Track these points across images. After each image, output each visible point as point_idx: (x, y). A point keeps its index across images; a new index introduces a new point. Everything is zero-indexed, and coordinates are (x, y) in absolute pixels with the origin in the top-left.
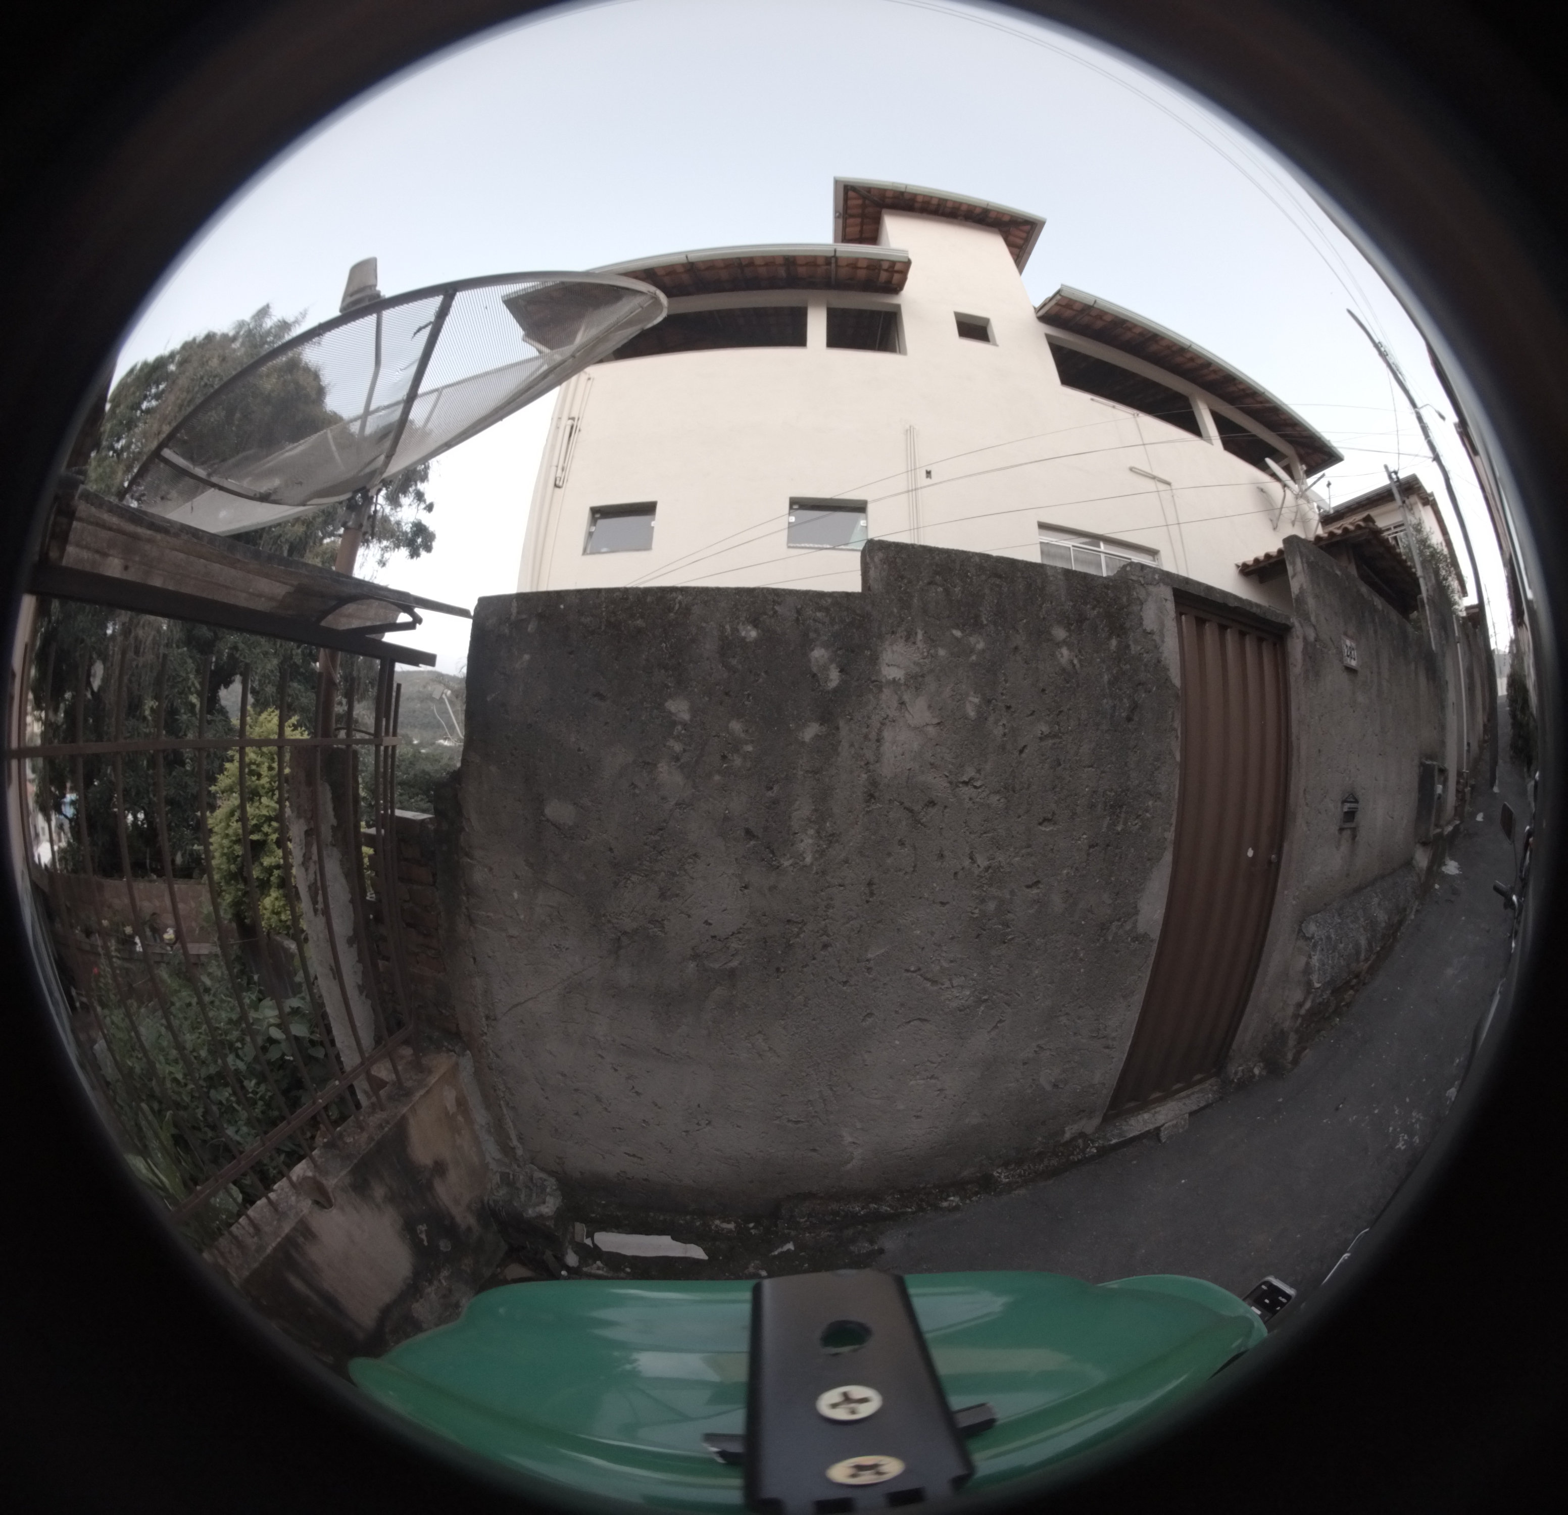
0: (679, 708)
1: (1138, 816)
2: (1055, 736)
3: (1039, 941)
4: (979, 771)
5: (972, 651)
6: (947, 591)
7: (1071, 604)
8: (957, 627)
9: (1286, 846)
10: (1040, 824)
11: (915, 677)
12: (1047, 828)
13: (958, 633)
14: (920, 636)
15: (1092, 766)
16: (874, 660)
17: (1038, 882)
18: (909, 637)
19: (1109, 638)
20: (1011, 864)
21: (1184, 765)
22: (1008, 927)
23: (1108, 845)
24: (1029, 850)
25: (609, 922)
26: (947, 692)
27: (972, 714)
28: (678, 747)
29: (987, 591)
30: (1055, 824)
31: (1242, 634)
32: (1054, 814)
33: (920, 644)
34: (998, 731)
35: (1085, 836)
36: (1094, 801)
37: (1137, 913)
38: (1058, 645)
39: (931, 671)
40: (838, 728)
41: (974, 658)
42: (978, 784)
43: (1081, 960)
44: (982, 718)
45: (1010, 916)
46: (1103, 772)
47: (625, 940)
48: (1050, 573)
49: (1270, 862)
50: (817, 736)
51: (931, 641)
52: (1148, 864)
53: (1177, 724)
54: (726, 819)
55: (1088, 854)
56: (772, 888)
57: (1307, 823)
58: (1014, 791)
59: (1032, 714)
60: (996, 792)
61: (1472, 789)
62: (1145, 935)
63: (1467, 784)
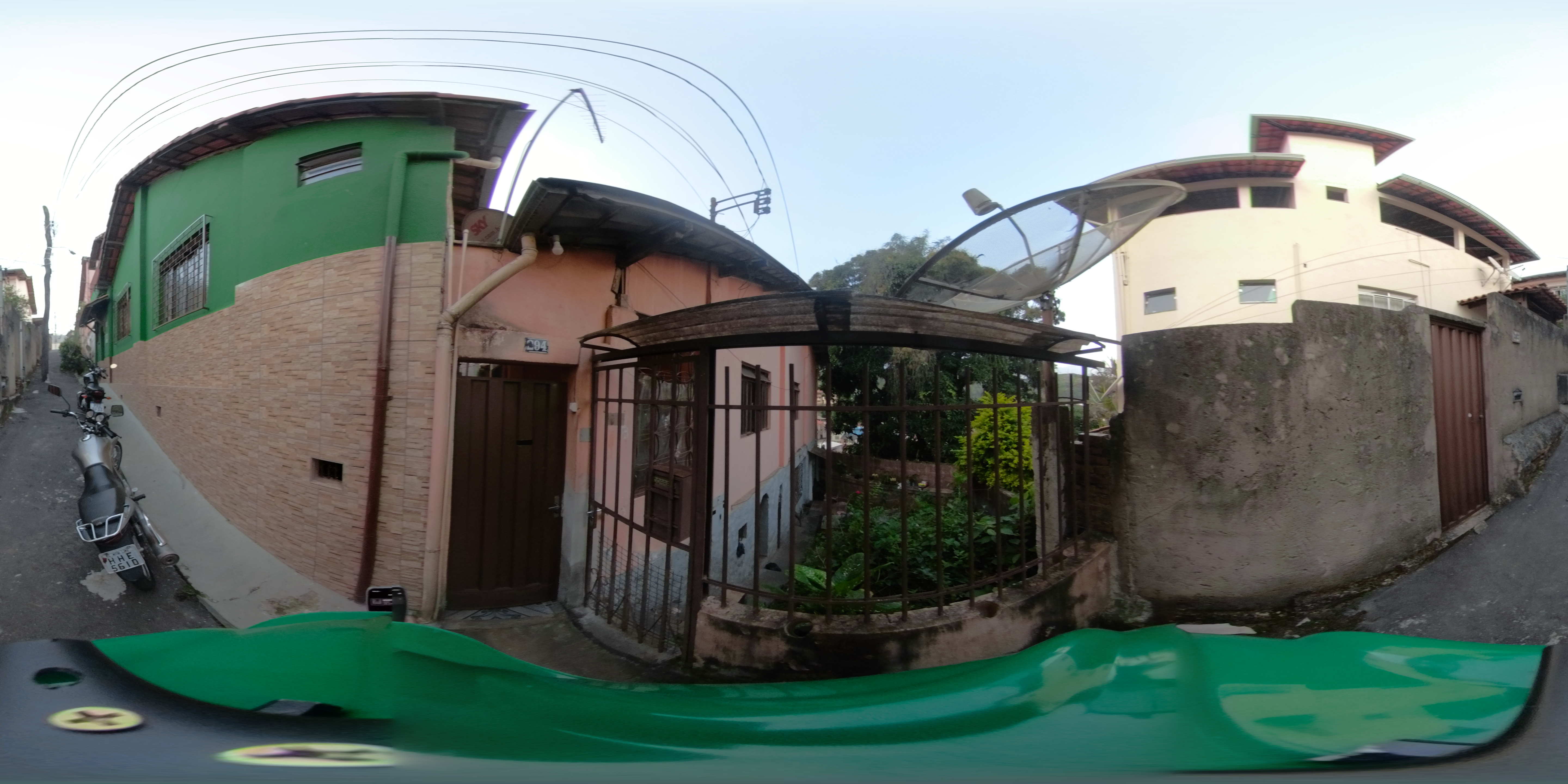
0: (1222, 377)
1: (1417, 406)
2: (1379, 377)
3: (1385, 461)
5: (1342, 345)
6: (1330, 320)
7: (1383, 323)
8: (1335, 335)
9: (1487, 411)
10: (1376, 413)
11: (1319, 357)
12: (1379, 414)
13: (1335, 337)
14: (1320, 340)
15: (1395, 387)
16: (1302, 351)
17: (1380, 436)
18: (1316, 340)
19: (1399, 336)
20: (1367, 431)
21: (1434, 384)
22: (1370, 456)
23: (1406, 418)
24: (1373, 424)
25: (1197, 475)
26: (1333, 362)
27: (1344, 371)
28: (1223, 395)
29: (1348, 320)
30: (1382, 412)
31: (1459, 331)
32: (1382, 408)
33: (1321, 343)
34: (1355, 377)
35: (1396, 416)
36: (1397, 401)
37: (1424, 444)
38: (1378, 340)
39: (1326, 354)
40: (1289, 381)
41: (1343, 347)
42: (1349, 399)
43: (1405, 466)
45: (1370, 452)
46: (1400, 390)
47: (1204, 482)
48: (1374, 311)
49: (1480, 418)
51: (1325, 342)
52: (1425, 424)
53: (1430, 369)
54: (1247, 424)
55: (1398, 423)
56: (1269, 452)
57: (1496, 401)
58: (1364, 400)
59: (1369, 369)
60: (1357, 402)
62: (1430, 452)
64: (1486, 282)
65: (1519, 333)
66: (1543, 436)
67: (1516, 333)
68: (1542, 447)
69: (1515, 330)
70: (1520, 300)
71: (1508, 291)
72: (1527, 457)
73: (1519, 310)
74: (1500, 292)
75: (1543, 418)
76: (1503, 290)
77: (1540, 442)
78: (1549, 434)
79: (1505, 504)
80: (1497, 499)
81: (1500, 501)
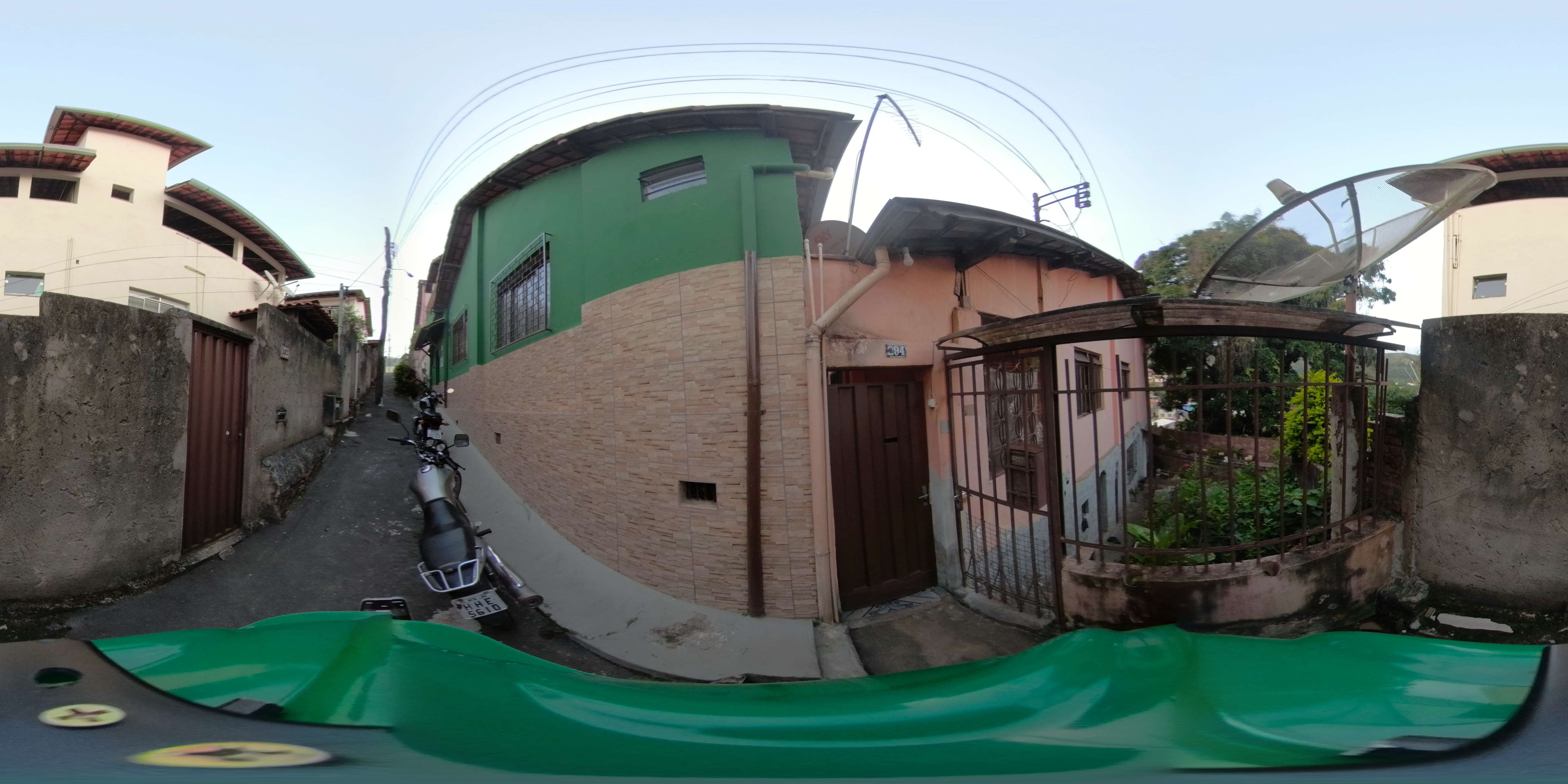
1: (168, 418)
2: (128, 383)
4: (91, 398)
5: (90, 344)
6: (81, 318)
7: (140, 325)
8: (83, 333)
9: (247, 430)
10: (121, 422)
11: (62, 356)
12: (124, 424)
13: (84, 336)
14: (66, 338)
15: (145, 396)
16: (44, 347)
17: (122, 448)
18: (61, 337)
19: (158, 340)
20: (108, 440)
21: (191, 396)
22: (109, 468)
23: (155, 431)
24: (116, 434)
26: (77, 363)
27: (89, 373)
29: (100, 318)
30: (128, 422)
31: (225, 342)
32: (127, 418)
33: (67, 341)
34: (101, 381)
35: (143, 427)
36: (146, 412)
37: (172, 461)
38: (132, 343)
39: (71, 353)
40: (26, 378)
41: (91, 347)
42: (91, 404)
44: (93, 375)
46: (151, 399)
49: (239, 437)
51: (72, 340)
52: (176, 439)
53: (188, 378)
55: (145, 435)
57: (257, 420)
58: (108, 407)
59: (117, 372)
60: (100, 408)
61: (362, 405)
62: (178, 470)
63: (357, 404)
64: (260, 295)
65: (288, 349)
66: (305, 459)
67: (285, 348)
68: (303, 471)
69: (284, 345)
70: (292, 316)
71: (281, 306)
72: (286, 481)
73: (291, 325)
74: (272, 305)
75: (306, 440)
76: (276, 304)
77: (302, 465)
78: (312, 458)
79: (258, 529)
80: (249, 524)
81: (252, 526)
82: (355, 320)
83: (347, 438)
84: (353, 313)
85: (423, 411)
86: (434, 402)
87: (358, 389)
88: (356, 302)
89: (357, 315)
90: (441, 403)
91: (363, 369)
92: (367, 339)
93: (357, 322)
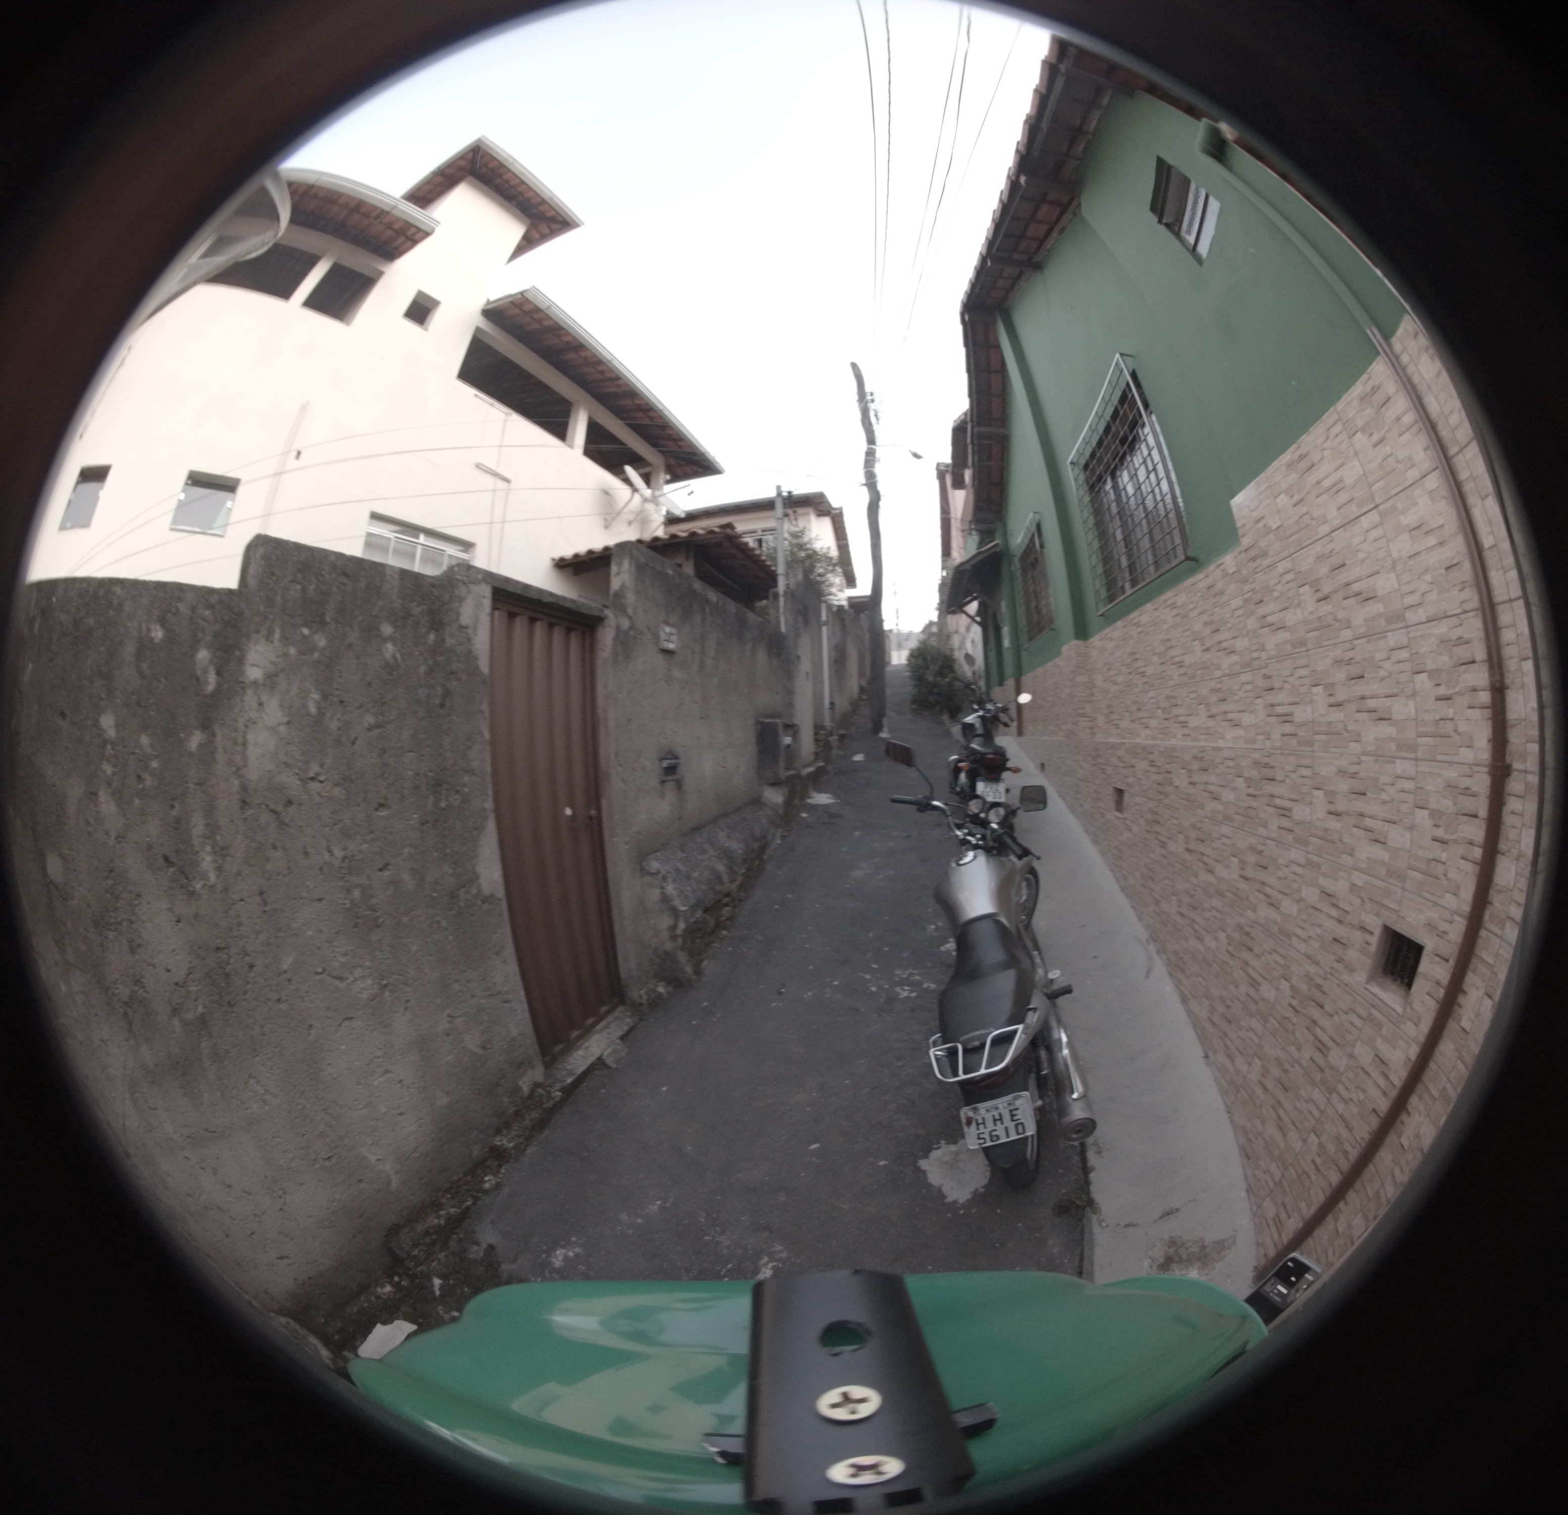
1: (457, 792)
2: (380, 726)
3: (405, 919)
5: (316, 649)
6: (304, 590)
7: (400, 601)
8: (306, 625)
9: (604, 802)
10: (377, 810)
11: (270, 676)
12: (383, 813)
13: (306, 631)
14: (277, 635)
15: (411, 751)
16: (241, 661)
17: (387, 864)
18: (269, 638)
19: (428, 633)
20: (361, 852)
21: (493, 742)
22: (375, 911)
23: (436, 821)
24: (372, 836)
26: (295, 691)
27: (313, 710)
29: (334, 590)
30: (389, 807)
31: (551, 625)
32: (386, 798)
33: (277, 643)
34: (334, 725)
35: (415, 816)
36: (417, 782)
37: (477, 878)
38: (385, 640)
39: (283, 669)
40: (214, 735)
41: (316, 655)
42: (322, 778)
43: (446, 929)
44: (322, 714)
45: (374, 901)
46: (423, 755)
48: (388, 572)
49: (591, 818)
50: (201, 744)
51: (285, 639)
52: (475, 833)
53: (485, 707)
54: (149, 847)
55: (422, 832)
57: (623, 780)
58: (351, 781)
59: (361, 706)
60: (337, 785)
61: (842, 737)
62: (492, 896)
63: (831, 734)
64: (614, 519)
65: (674, 631)
66: (727, 854)
67: (668, 629)
68: (726, 878)
69: (666, 622)
70: (680, 559)
71: (656, 539)
72: (693, 901)
73: (677, 581)
74: (640, 541)
75: (725, 815)
76: (647, 537)
77: (721, 868)
78: (741, 852)
79: (656, 1003)
80: (638, 993)
81: (645, 997)
82: (813, 557)
83: (815, 807)
84: (810, 542)
85: (969, 742)
86: (991, 723)
87: (832, 703)
88: (813, 518)
89: (818, 546)
90: (1006, 725)
91: (839, 661)
92: (841, 596)
93: (819, 561)
